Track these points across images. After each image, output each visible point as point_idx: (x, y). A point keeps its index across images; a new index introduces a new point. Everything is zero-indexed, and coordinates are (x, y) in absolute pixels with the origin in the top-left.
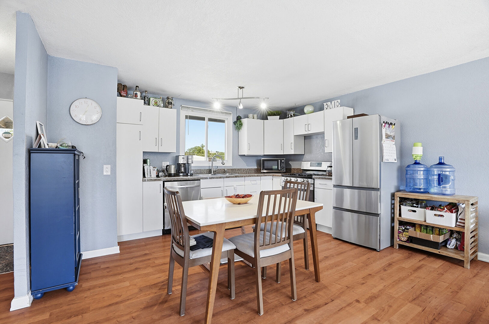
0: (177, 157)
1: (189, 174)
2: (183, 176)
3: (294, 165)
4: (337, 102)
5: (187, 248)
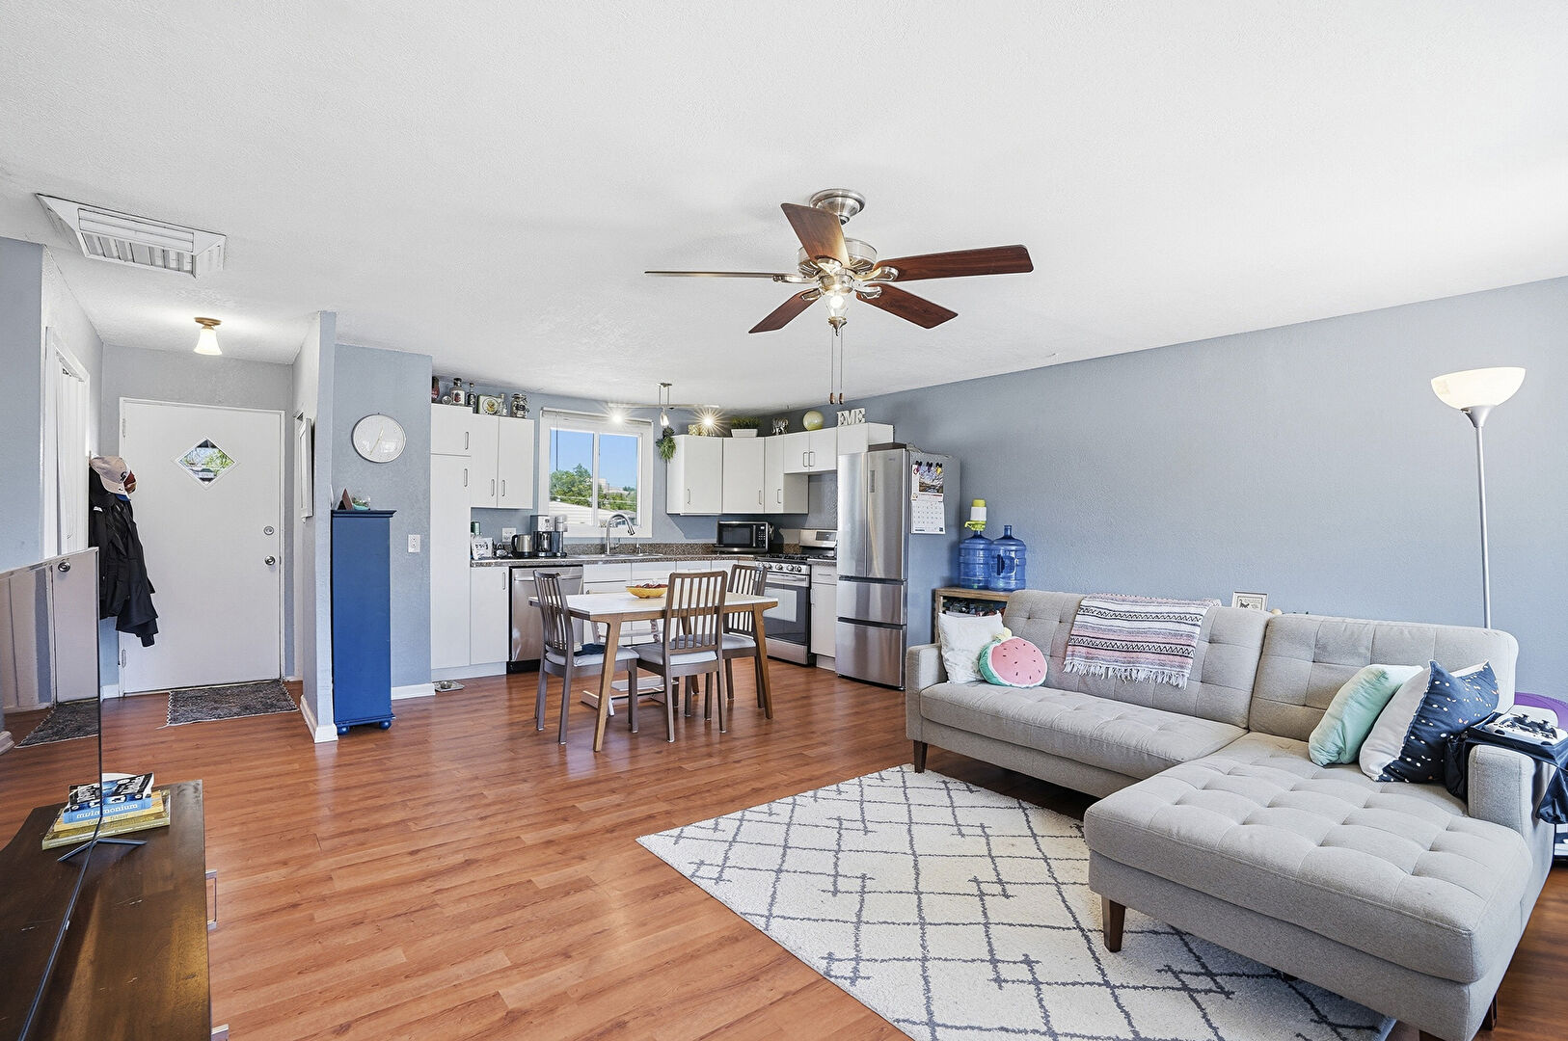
0: (534, 519)
1: (559, 554)
2: (546, 557)
3: (789, 538)
4: (858, 413)
5: (570, 653)
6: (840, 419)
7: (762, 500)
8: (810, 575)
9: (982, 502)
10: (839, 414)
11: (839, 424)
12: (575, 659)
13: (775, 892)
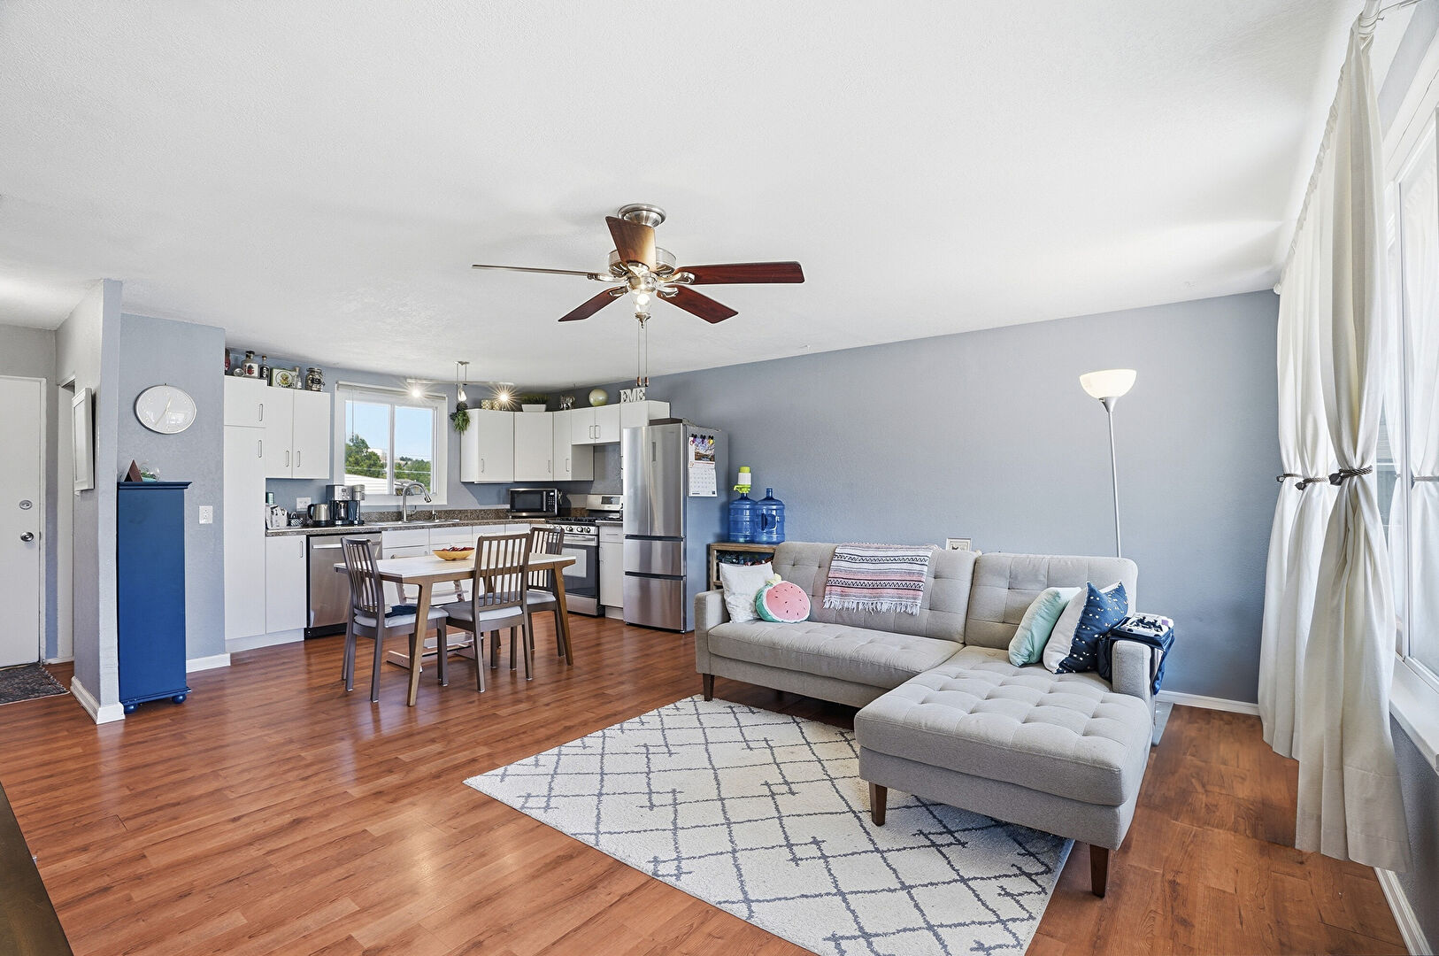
0: (330, 489)
1: (356, 522)
2: (342, 525)
3: (576, 502)
4: (639, 392)
5: (381, 615)
6: (623, 397)
7: (551, 470)
8: (598, 535)
9: (747, 469)
10: (622, 392)
11: (622, 400)
12: (386, 620)
13: (599, 813)
